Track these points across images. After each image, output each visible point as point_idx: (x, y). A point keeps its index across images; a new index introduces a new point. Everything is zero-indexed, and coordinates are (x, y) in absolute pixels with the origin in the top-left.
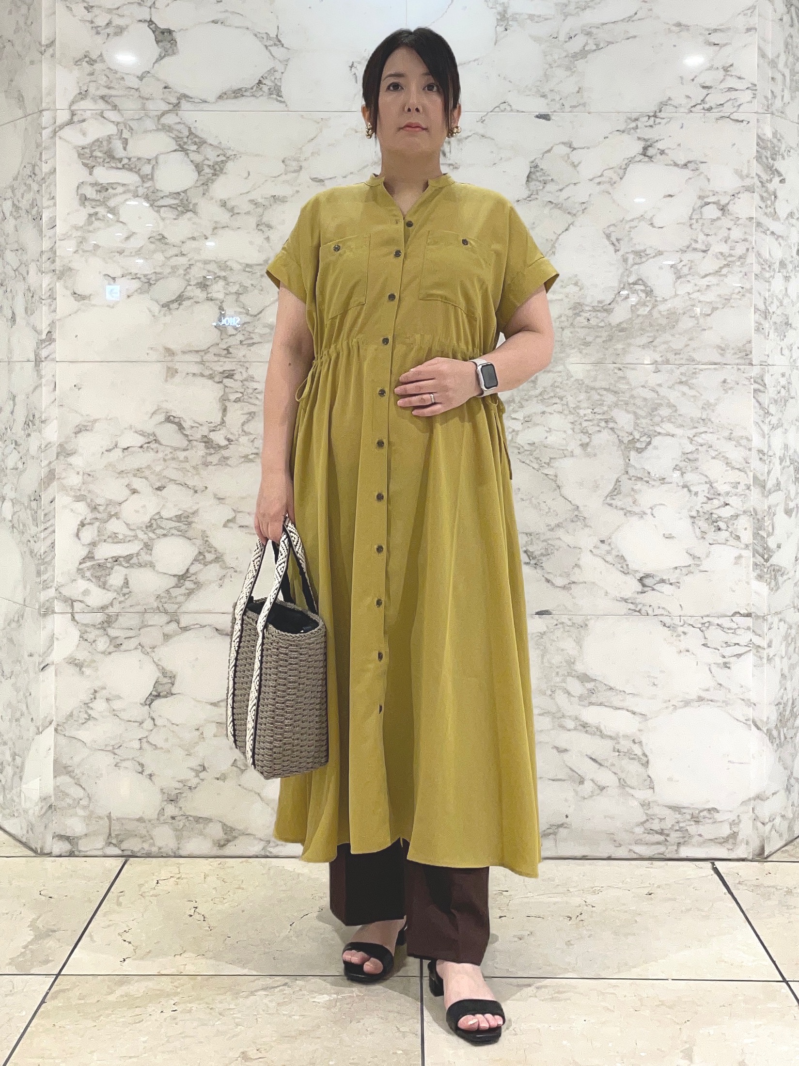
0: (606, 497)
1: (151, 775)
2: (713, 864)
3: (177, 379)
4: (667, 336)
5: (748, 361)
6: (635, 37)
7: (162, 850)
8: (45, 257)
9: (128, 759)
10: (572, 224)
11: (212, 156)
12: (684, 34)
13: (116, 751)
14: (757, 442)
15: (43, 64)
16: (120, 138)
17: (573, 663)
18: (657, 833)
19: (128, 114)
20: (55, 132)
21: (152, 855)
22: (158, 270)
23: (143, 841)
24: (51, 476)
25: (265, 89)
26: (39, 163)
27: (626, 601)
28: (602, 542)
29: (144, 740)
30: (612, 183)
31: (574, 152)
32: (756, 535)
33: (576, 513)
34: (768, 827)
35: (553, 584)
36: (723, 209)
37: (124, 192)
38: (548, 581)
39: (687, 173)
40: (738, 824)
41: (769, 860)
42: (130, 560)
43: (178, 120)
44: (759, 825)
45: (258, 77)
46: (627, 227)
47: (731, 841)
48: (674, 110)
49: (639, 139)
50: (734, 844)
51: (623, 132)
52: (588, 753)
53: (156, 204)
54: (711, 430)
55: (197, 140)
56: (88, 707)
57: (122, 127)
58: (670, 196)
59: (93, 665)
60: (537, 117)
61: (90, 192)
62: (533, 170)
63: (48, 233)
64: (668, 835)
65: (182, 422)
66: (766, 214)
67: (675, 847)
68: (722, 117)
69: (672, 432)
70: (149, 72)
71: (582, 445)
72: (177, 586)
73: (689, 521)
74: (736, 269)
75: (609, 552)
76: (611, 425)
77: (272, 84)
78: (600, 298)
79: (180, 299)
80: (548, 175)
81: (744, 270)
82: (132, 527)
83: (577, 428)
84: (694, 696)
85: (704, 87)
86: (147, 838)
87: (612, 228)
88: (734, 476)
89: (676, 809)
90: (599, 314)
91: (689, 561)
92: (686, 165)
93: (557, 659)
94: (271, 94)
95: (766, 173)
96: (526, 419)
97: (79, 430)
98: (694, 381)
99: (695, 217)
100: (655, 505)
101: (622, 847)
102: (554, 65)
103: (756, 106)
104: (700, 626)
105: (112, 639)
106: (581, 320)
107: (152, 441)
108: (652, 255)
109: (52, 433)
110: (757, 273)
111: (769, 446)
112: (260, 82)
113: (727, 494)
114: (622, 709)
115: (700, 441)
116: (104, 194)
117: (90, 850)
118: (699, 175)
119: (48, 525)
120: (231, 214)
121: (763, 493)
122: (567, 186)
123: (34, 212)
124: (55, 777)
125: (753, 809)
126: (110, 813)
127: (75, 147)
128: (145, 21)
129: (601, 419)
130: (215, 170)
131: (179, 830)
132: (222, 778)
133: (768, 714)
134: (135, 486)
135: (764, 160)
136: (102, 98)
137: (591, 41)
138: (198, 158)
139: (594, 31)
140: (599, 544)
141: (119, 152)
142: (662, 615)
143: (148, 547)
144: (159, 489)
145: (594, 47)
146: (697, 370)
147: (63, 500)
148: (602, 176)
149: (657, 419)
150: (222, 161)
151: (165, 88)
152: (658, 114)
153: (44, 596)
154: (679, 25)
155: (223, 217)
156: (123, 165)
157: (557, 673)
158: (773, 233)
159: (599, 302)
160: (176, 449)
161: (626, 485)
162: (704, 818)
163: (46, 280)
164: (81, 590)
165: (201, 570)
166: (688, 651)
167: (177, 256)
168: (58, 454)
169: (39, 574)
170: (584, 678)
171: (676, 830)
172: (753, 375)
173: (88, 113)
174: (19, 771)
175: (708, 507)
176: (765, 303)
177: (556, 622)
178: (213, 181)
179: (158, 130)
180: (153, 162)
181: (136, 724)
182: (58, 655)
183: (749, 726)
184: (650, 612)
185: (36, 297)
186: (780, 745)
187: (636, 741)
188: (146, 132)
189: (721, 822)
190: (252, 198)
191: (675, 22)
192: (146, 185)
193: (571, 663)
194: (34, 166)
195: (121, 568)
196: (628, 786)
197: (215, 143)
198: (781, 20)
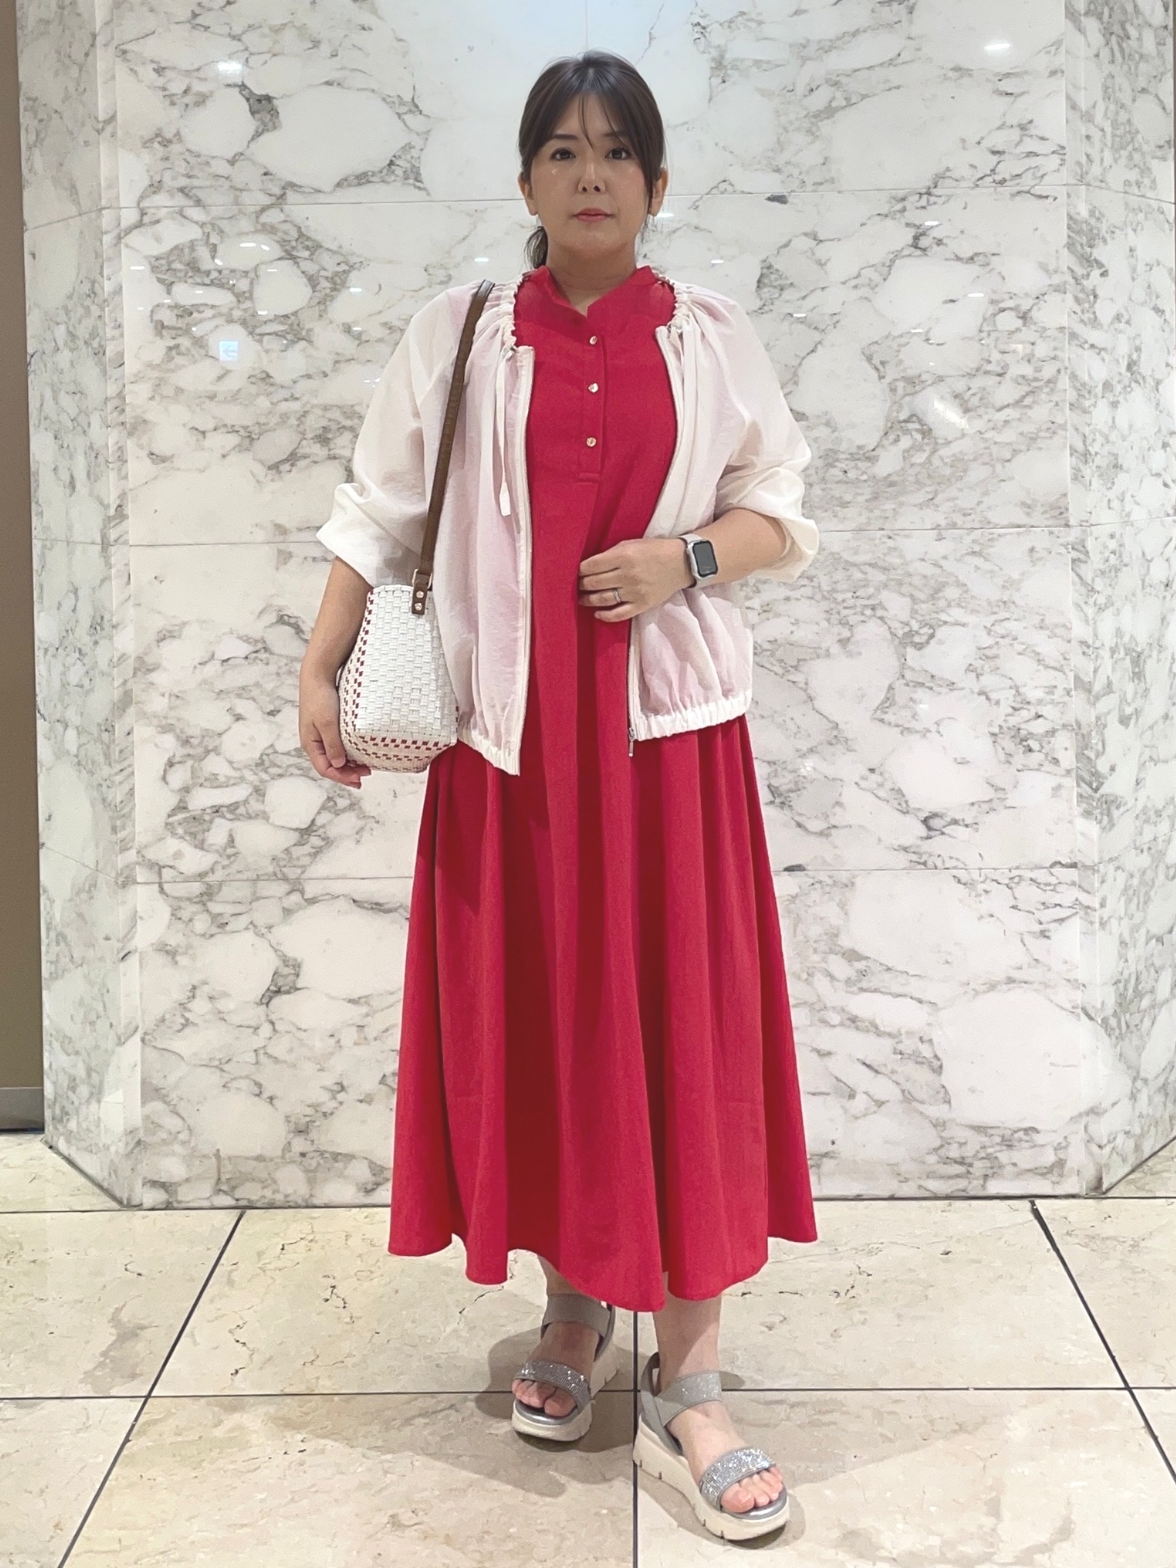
0: (875, 711)
1: (271, 1099)
2: (1033, 1204)
3: (293, 564)
4: (952, 492)
5: (1063, 522)
6: (898, 87)
7: (289, 1199)
8: (110, 406)
9: (241, 1077)
10: (820, 343)
11: (330, 264)
12: (965, 81)
13: (226, 1067)
14: (1080, 631)
15: (102, 148)
16: (207, 242)
17: (837, 935)
18: (956, 1162)
19: (216, 211)
20: (119, 238)
21: (278, 1204)
22: (262, 420)
23: (264, 1188)
24: (126, 701)
25: (399, 172)
26: (98, 278)
27: (905, 849)
28: (872, 770)
29: (262, 1052)
30: (873, 287)
31: (821, 245)
32: (1080, 756)
33: (835, 733)
34: (1107, 1150)
35: (806, 830)
36: (1024, 317)
37: (214, 317)
38: (799, 825)
39: (974, 269)
40: (1066, 1147)
41: (1109, 1195)
42: (237, 808)
43: (282, 217)
44: (1095, 1149)
45: (389, 157)
46: (895, 347)
47: (1055, 1172)
48: (955, 183)
49: (908, 225)
50: (1061, 1175)
51: (886, 216)
52: (862, 1057)
53: (258, 331)
54: (1015, 616)
55: (309, 243)
56: (185, 1008)
57: (208, 229)
58: (953, 301)
59: (191, 952)
60: (770, 199)
61: (168, 317)
62: (765, 271)
63: (114, 373)
64: (971, 1165)
65: (300, 623)
66: (1082, 321)
67: (981, 1182)
68: (1019, 192)
69: (964, 620)
70: (242, 154)
71: (840, 641)
72: (299, 844)
73: (990, 740)
74: (1043, 396)
75: (881, 785)
76: (879, 613)
77: (408, 165)
78: (859, 442)
79: (293, 458)
80: (786, 278)
81: (1055, 398)
82: (235, 765)
83: (835, 618)
84: (1001, 976)
85: (994, 153)
86: (269, 1181)
87: (875, 348)
88: (1050, 677)
89: (980, 1129)
90: (860, 464)
91: (990, 794)
92: (972, 258)
93: (815, 931)
94: (407, 179)
95: (1082, 266)
96: (766, 608)
97: (164, 637)
98: (991, 550)
99: (986, 328)
100: (942, 720)
101: (910, 1183)
102: (791, 128)
103: (1065, 176)
104: (1007, 881)
105: (215, 917)
106: (836, 472)
107: (260, 649)
108: (929, 382)
109: (126, 641)
110: (1073, 400)
111: (1096, 635)
112: (391, 163)
113: (1040, 702)
114: (905, 996)
115: (1003, 632)
116: (188, 319)
117: (193, 1201)
118: (989, 272)
119: (125, 764)
120: (357, 342)
121: (1089, 699)
122: (812, 291)
123: (95, 344)
124: (144, 1103)
125: (1086, 1128)
126: (218, 1151)
127: (146, 257)
128: (235, 85)
129: (866, 606)
130: (335, 283)
131: (310, 1171)
132: (367, 1100)
133: (1103, 997)
134: (239, 710)
135: (1079, 248)
136: (182, 190)
137: (839, 95)
138: (310, 267)
139: (844, 80)
140: (868, 773)
141: (206, 264)
142: (955, 868)
143: (259, 792)
144: (272, 713)
145: (844, 103)
146: (995, 536)
147: (143, 732)
148: (859, 276)
149: (942, 603)
150: (344, 271)
151: (265, 174)
152: (934, 191)
153: (122, 860)
154: (957, 69)
155: (347, 346)
156: (212, 281)
157: (815, 951)
158: (1092, 346)
159: (859, 447)
160: (294, 659)
161: (902, 694)
162: (1020, 1140)
163: (113, 438)
164: (172, 851)
165: (330, 822)
166: (992, 916)
167: (286, 400)
168: (136, 671)
169: (114, 830)
170: (852, 956)
171: (983, 1158)
172: (1071, 539)
173: (165, 210)
174: (97, 1093)
175: (1012, 721)
176: (1084, 442)
177: (812, 881)
178: (332, 298)
179: (256, 231)
180: (252, 275)
181: (251, 1030)
182: (144, 938)
183: (1078, 1015)
184: (939, 863)
185: (101, 459)
186: (1120, 1038)
187: (925, 1038)
188: (241, 234)
189: (1043, 1146)
190: (383, 321)
191: (952, 65)
192: (243, 306)
193: (834, 935)
194: (93, 282)
195: (222, 820)
196: (915, 1100)
197: (334, 247)
198: (1097, 56)
